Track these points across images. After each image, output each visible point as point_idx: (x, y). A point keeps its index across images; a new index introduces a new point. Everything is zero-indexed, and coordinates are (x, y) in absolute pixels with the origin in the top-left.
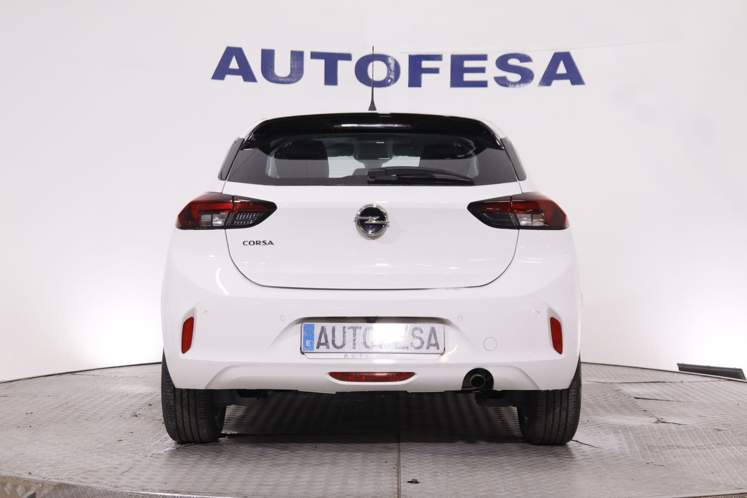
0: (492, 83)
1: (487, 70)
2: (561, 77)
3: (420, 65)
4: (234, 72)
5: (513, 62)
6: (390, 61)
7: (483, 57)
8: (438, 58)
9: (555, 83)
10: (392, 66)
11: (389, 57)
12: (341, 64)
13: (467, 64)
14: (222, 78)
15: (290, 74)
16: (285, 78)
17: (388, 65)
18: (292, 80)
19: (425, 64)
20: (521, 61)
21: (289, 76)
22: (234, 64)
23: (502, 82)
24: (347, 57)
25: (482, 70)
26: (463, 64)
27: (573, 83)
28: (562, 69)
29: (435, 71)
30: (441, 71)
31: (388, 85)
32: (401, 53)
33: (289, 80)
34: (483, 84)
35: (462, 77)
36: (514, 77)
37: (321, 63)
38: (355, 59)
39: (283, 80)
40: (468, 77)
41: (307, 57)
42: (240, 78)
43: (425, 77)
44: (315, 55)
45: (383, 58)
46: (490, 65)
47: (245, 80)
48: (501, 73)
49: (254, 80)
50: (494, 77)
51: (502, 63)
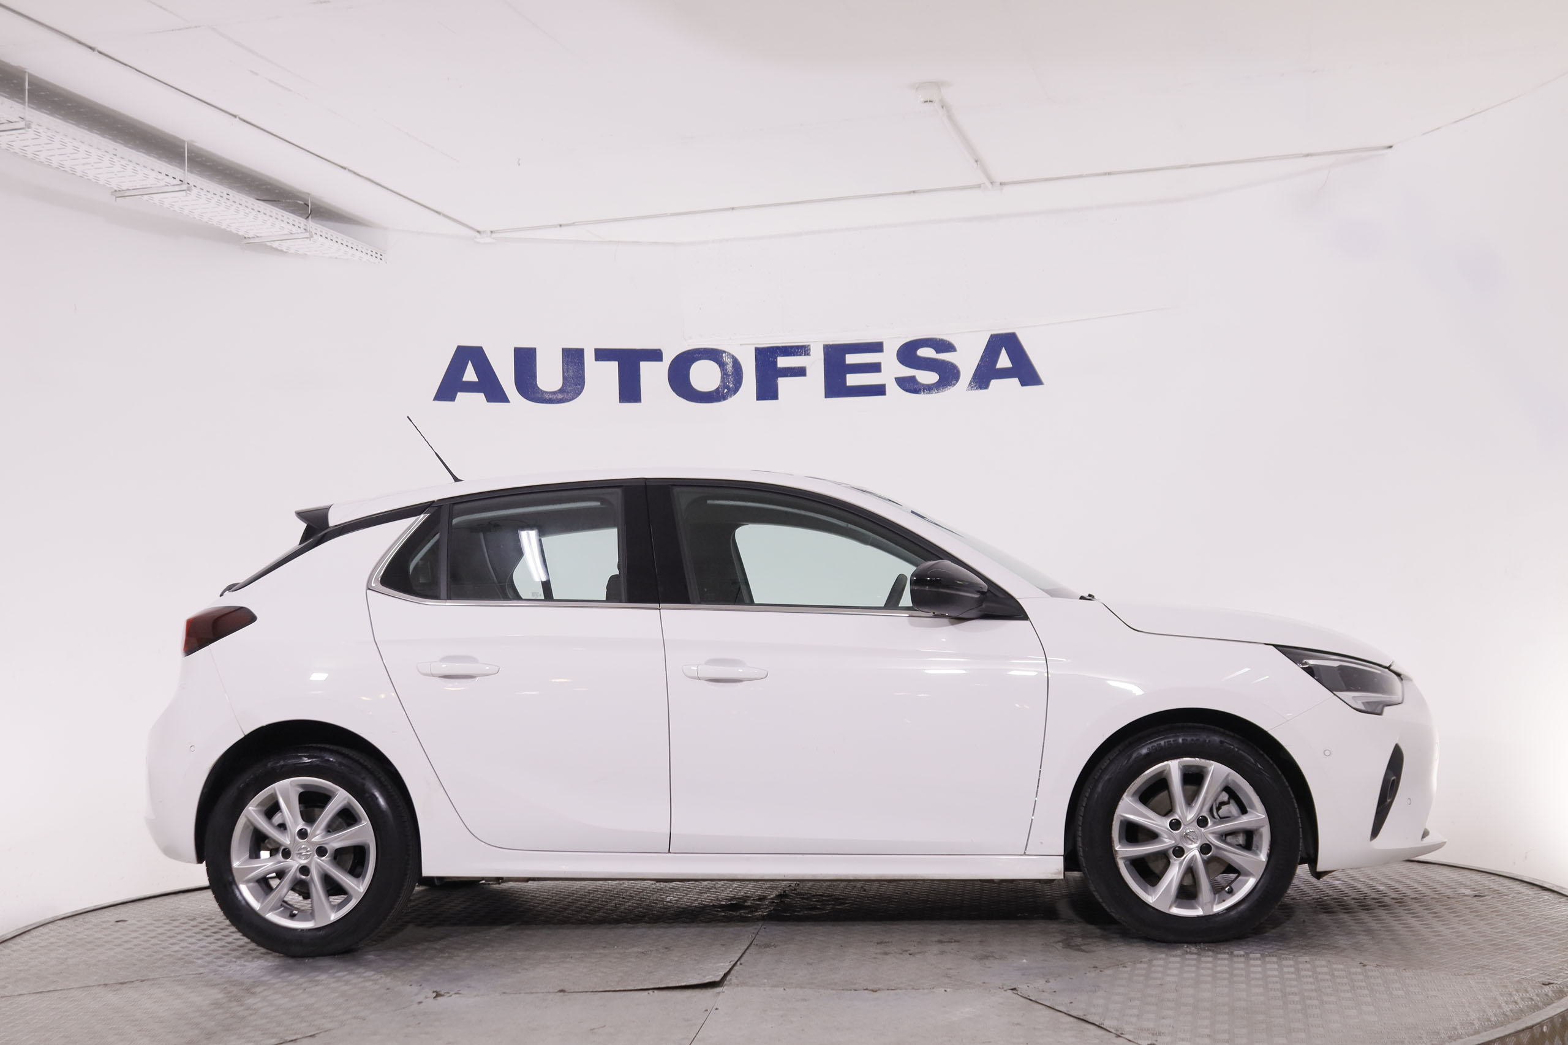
0: (892, 388)
1: (883, 367)
2: (1004, 374)
3: (776, 363)
4: (470, 387)
5: (925, 352)
6: (726, 359)
7: (877, 347)
8: (800, 350)
9: (994, 383)
10: (729, 368)
11: (725, 352)
12: (645, 367)
13: (851, 359)
14: (452, 398)
15: (564, 383)
16: (554, 393)
17: (722, 365)
18: (565, 396)
19: (783, 362)
20: (938, 351)
21: (561, 391)
22: (470, 375)
23: (909, 385)
24: (655, 355)
25: (875, 368)
26: (844, 359)
27: (1024, 383)
28: (1004, 361)
29: (800, 372)
30: (808, 372)
31: (724, 398)
32: (741, 345)
33: (560, 396)
34: (879, 390)
35: (844, 380)
36: (928, 377)
37: (612, 368)
38: (668, 358)
39: (552, 396)
40: (852, 380)
41: (589, 357)
42: (480, 397)
43: (783, 383)
44: (602, 355)
45: (713, 355)
46: (888, 359)
47: (490, 399)
48: (907, 372)
49: (504, 399)
50: (896, 379)
51: (908, 354)
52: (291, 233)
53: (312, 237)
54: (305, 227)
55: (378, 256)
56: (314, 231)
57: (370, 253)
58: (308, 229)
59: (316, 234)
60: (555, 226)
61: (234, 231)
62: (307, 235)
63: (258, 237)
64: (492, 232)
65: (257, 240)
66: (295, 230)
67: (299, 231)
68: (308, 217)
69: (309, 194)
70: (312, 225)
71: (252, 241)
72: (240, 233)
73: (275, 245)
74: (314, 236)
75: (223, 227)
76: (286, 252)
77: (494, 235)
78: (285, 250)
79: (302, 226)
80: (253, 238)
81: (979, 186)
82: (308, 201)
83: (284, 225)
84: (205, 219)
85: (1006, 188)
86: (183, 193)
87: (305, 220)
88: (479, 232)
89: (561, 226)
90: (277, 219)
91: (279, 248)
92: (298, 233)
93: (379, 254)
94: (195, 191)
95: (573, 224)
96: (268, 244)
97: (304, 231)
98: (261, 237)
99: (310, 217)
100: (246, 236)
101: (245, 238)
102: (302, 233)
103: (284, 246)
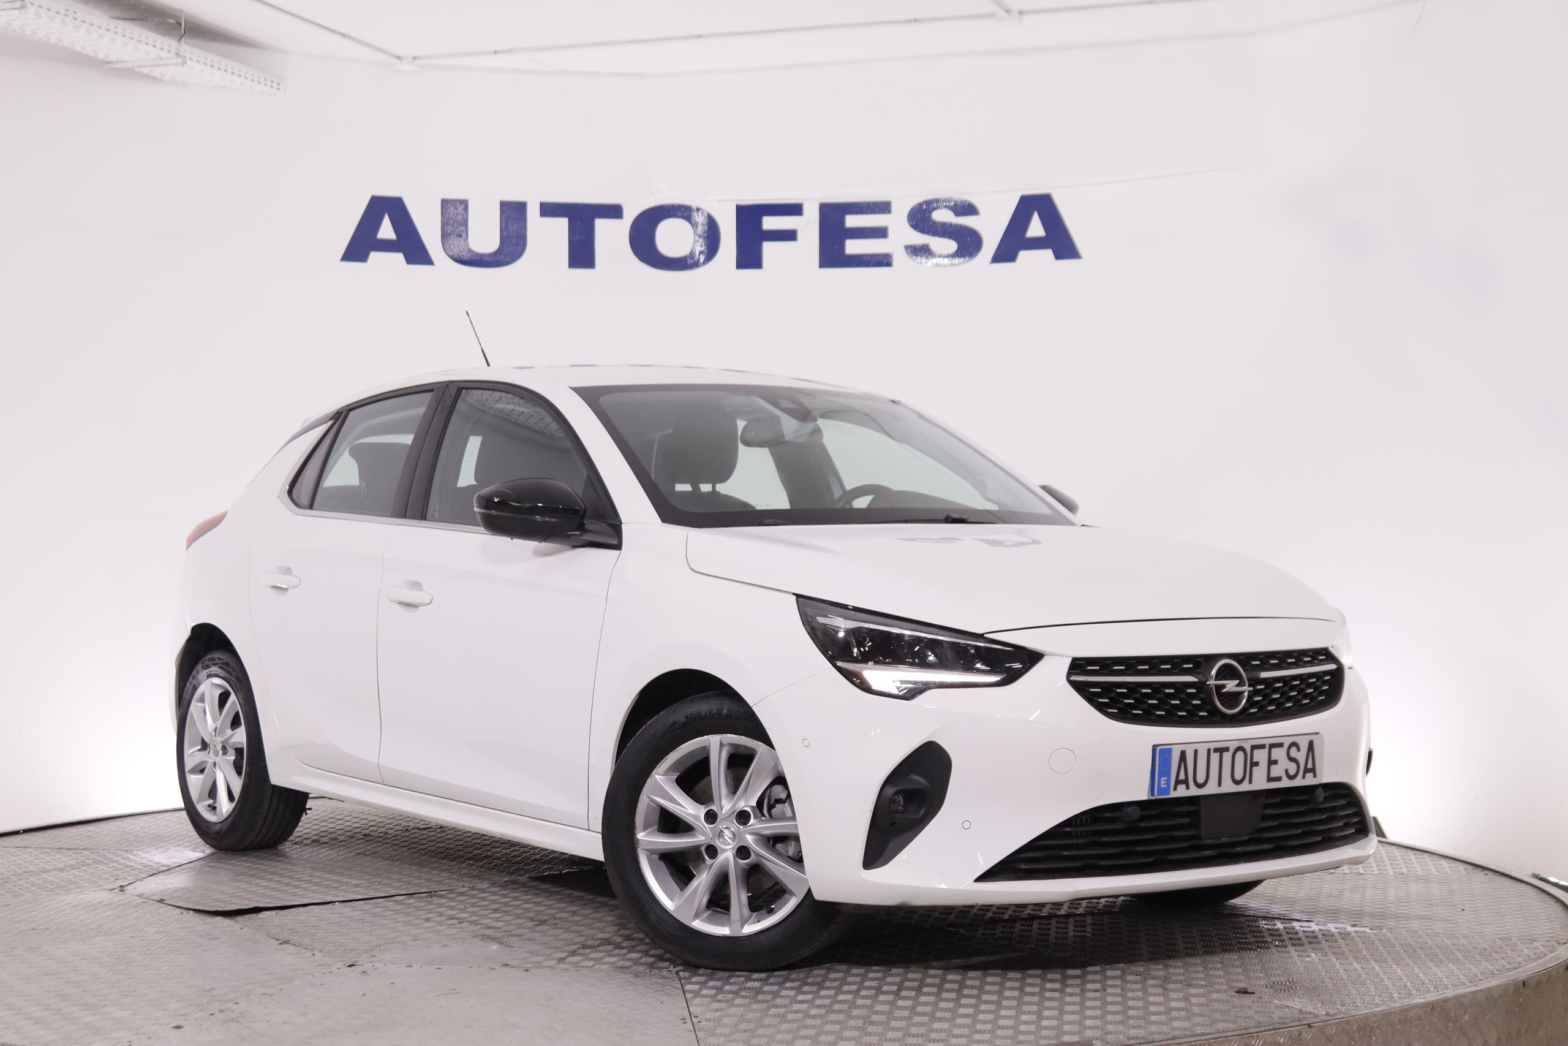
0: (900, 258)
1: (890, 232)
2: (1036, 244)
3: (760, 223)
4: (386, 246)
5: (942, 216)
6: (701, 218)
7: (883, 207)
8: (795, 210)
9: (1024, 255)
10: (704, 228)
11: (698, 210)
12: (602, 226)
13: (852, 221)
14: (363, 258)
15: (499, 247)
16: (489, 255)
17: (694, 225)
18: (504, 258)
19: (770, 223)
20: (958, 214)
21: (500, 251)
22: (386, 231)
23: (920, 255)
24: (614, 211)
25: (880, 233)
26: (843, 222)
27: (1058, 256)
28: (1036, 228)
29: (789, 236)
30: (799, 235)
31: (696, 265)
32: (720, 201)
33: (497, 259)
34: (883, 261)
35: (842, 247)
36: (943, 245)
37: (562, 224)
38: (630, 214)
39: (486, 259)
40: (853, 247)
41: (533, 212)
42: (399, 257)
43: (769, 249)
44: (549, 210)
45: (683, 212)
46: (897, 223)
47: (410, 260)
48: (920, 239)
49: (427, 261)
50: (907, 248)
51: (921, 218)
52: (161, 59)
53: (184, 63)
54: (177, 51)
55: (275, 85)
56: (188, 56)
57: (262, 81)
58: (181, 54)
59: (191, 59)
60: (489, 53)
61: (92, 54)
62: (180, 60)
63: (121, 61)
64: (414, 58)
65: (120, 65)
66: (164, 54)
67: (169, 55)
68: (182, 37)
69: (182, 11)
70: (188, 48)
71: (115, 66)
72: (101, 56)
73: (146, 70)
74: (189, 62)
75: (78, 48)
76: (161, 80)
77: (417, 62)
78: (158, 76)
79: (173, 50)
80: (116, 62)
81: (993, 15)
82: (180, 18)
83: (150, 48)
84: (53, 40)
85: (1026, 19)
86: (17, 11)
87: (176, 43)
88: (399, 58)
89: (496, 52)
90: (139, 41)
91: (151, 74)
92: (168, 58)
93: (275, 83)
94: (32, 9)
95: (511, 51)
96: (137, 69)
97: (175, 56)
98: (125, 61)
99: (183, 39)
100: (107, 60)
101: (107, 62)
102: (173, 58)
103: (157, 72)
